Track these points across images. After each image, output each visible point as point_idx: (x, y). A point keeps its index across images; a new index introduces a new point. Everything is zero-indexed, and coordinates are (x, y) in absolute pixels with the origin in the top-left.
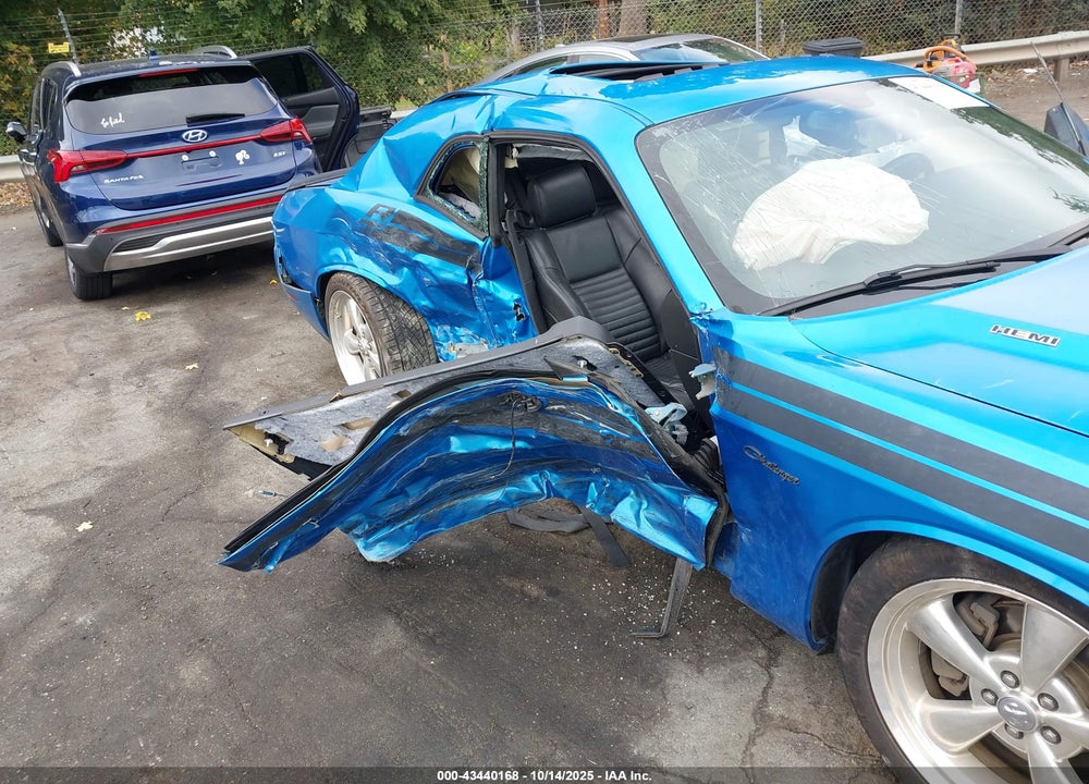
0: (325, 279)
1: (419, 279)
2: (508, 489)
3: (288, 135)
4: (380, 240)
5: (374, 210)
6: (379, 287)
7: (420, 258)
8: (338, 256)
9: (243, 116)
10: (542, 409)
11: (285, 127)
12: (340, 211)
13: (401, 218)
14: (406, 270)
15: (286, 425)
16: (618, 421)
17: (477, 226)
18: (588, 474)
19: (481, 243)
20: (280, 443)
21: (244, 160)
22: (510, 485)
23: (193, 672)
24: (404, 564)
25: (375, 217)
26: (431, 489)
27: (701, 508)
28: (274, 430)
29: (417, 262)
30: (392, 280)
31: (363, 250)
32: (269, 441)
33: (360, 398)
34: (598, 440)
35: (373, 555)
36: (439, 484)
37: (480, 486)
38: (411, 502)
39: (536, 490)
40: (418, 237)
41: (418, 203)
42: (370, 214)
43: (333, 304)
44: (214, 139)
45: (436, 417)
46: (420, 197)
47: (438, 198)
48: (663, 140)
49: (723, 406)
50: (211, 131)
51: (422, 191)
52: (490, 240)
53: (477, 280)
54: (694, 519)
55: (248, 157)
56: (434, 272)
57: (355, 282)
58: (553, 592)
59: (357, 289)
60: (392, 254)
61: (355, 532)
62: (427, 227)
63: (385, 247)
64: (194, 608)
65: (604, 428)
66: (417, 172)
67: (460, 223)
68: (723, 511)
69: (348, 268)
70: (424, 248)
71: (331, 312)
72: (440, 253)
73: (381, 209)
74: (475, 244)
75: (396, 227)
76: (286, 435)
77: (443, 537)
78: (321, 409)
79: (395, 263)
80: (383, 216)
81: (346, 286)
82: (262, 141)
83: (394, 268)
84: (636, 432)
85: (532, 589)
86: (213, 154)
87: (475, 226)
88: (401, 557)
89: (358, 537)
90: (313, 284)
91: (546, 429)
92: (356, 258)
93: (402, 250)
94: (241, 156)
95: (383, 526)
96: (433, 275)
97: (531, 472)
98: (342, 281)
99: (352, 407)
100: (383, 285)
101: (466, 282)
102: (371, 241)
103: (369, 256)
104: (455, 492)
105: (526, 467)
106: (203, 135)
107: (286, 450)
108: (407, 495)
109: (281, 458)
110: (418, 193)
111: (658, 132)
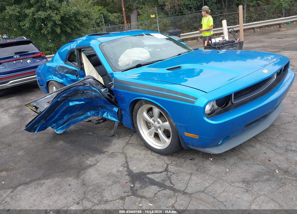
0: (48, 82)
1: (67, 79)
2: (84, 116)
3: (40, 56)
4: (58, 72)
5: (57, 66)
6: (59, 83)
7: (67, 75)
8: (50, 78)
9: (28, 52)
10: (83, 92)
11: (39, 54)
12: (49, 67)
13: (62, 67)
14: (64, 78)
15: (37, 104)
16: (95, 91)
17: (77, 67)
18: (99, 110)
19: (78, 70)
20: (37, 108)
21: (29, 62)
22: (85, 115)
23: (20, 153)
24: (64, 133)
25: (57, 68)
26: (69, 117)
27: (116, 109)
28: (35, 105)
29: (66, 76)
30: (61, 81)
31: (55, 75)
32: (34, 107)
33: (50, 95)
34: (93, 96)
35: (58, 132)
36: (70, 116)
37: (79, 116)
38: (65, 120)
39: (90, 115)
40: (65, 71)
41: (65, 64)
42: (56, 67)
43: (50, 88)
44: (22, 57)
45: (64, 97)
46: (66, 62)
47: (69, 62)
48: (104, 45)
49: (114, 87)
50: (21, 56)
51: (66, 61)
52: (79, 69)
53: (78, 78)
54: (115, 111)
55: (30, 61)
56: (70, 77)
57: (54, 82)
58: (93, 133)
59: (54, 83)
60: (61, 75)
61: (54, 128)
62: (67, 68)
63: (60, 74)
64: (20, 145)
65: (94, 94)
66: (64, 57)
67: (73, 66)
68: (119, 109)
69: (53, 80)
70: (67, 73)
71: (50, 90)
72: (70, 73)
73: (58, 66)
74: (76, 70)
75: (61, 69)
76: (38, 106)
77: (72, 127)
78: (43, 98)
79: (62, 77)
80: (58, 67)
81: (52, 84)
82: (33, 58)
83: (62, 78)
84: (99, 93)
85: (90, 133)
86: (21, 61)
87: (76, 67)
88: (64, 132)
89: (55, 129)
90: (46, 85)
91: (85, 96)
92: (54, 77)
93: (63, 74)
94: (29, 61)
95: (60, 126)
96: (70, 78)
97: (89, 112)
98: (51, 82)
99: (49, 97)
100: (60, 82)
101: (76, 79)
102: (57, 73)
103: (57, 76)
104: (74, 118)
105: (87, 110)
106: (19, 57)
107: (38, 110)
108: (64, 119)
109: (37, 111)
110: (65, 62)
111: (103, 44)
